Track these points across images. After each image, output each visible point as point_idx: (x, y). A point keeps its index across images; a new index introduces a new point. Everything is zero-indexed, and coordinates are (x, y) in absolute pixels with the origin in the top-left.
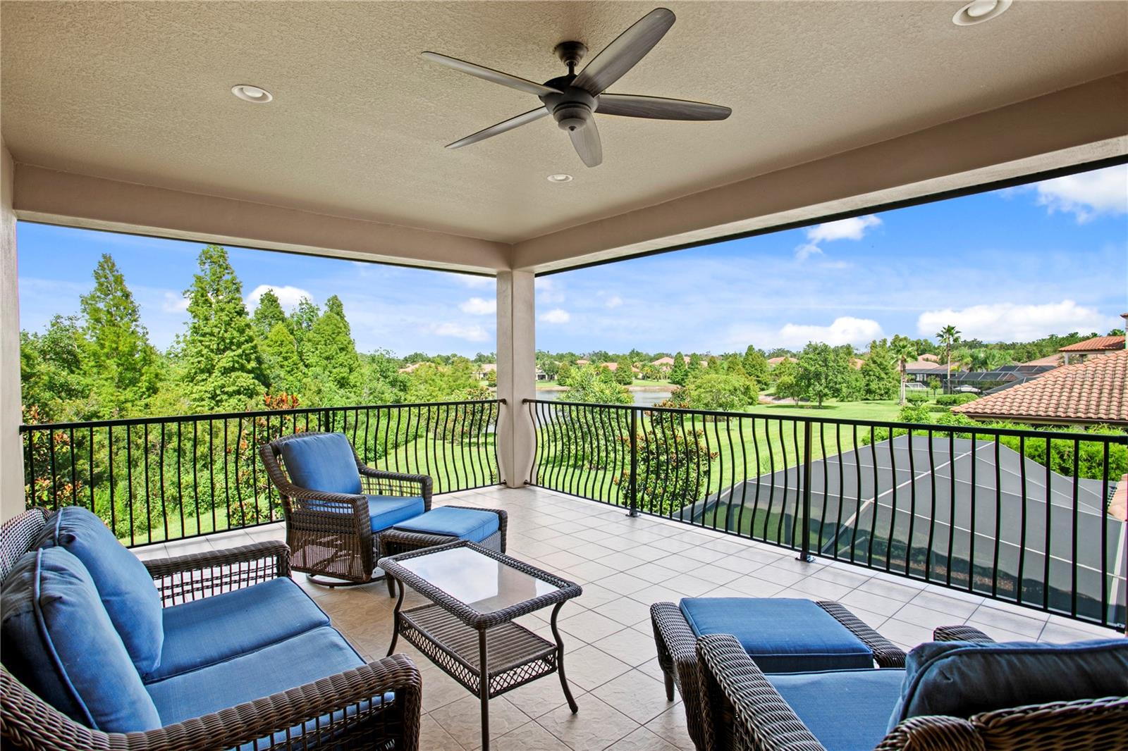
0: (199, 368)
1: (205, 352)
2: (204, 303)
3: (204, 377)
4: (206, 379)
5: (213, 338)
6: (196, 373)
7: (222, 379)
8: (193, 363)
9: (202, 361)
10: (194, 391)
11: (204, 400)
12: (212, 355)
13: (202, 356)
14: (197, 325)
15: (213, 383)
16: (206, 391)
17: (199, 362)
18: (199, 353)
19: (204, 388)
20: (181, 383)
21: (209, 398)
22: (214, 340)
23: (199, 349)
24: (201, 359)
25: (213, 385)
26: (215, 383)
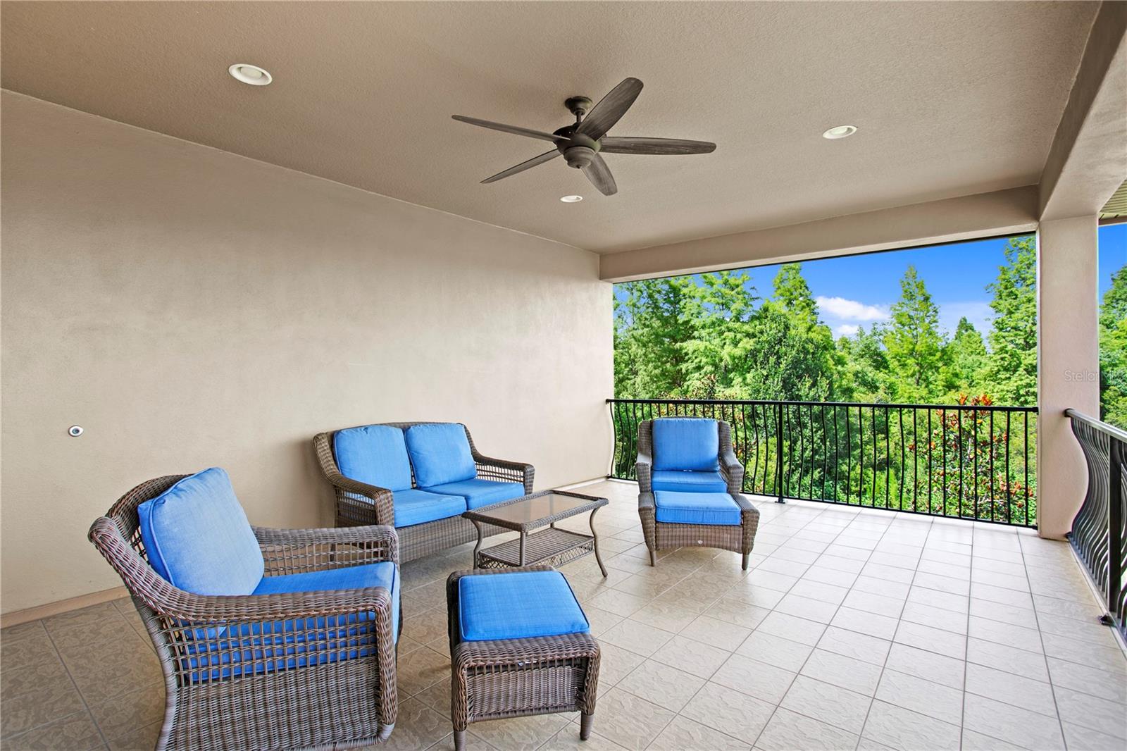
0: (1002, 366)
1: (1010, 347)
2: (1008, 295)
3: (1008, 375)
4: (1010, 378)
5: (1018, 332)
6: (999, 370)
7: (1027, 378)
8: (995, 361)
9: (1005, 357)
10: (995, 391)
11: (1007, 401)
12: (1019, 352)
13: (1007, 352)
14: (1000, 320)
15: (1016, 381)
16: (1008, 391)
17: (1002, 359)
18: (1003, 350)
19: (1005, 388)
20: (982, 382)
21: (1012, 398)
22: (1020, 335)
23: (1003, 345)
24: (1005, 355)
25: (1016, 384)
26: (1020, 383)
